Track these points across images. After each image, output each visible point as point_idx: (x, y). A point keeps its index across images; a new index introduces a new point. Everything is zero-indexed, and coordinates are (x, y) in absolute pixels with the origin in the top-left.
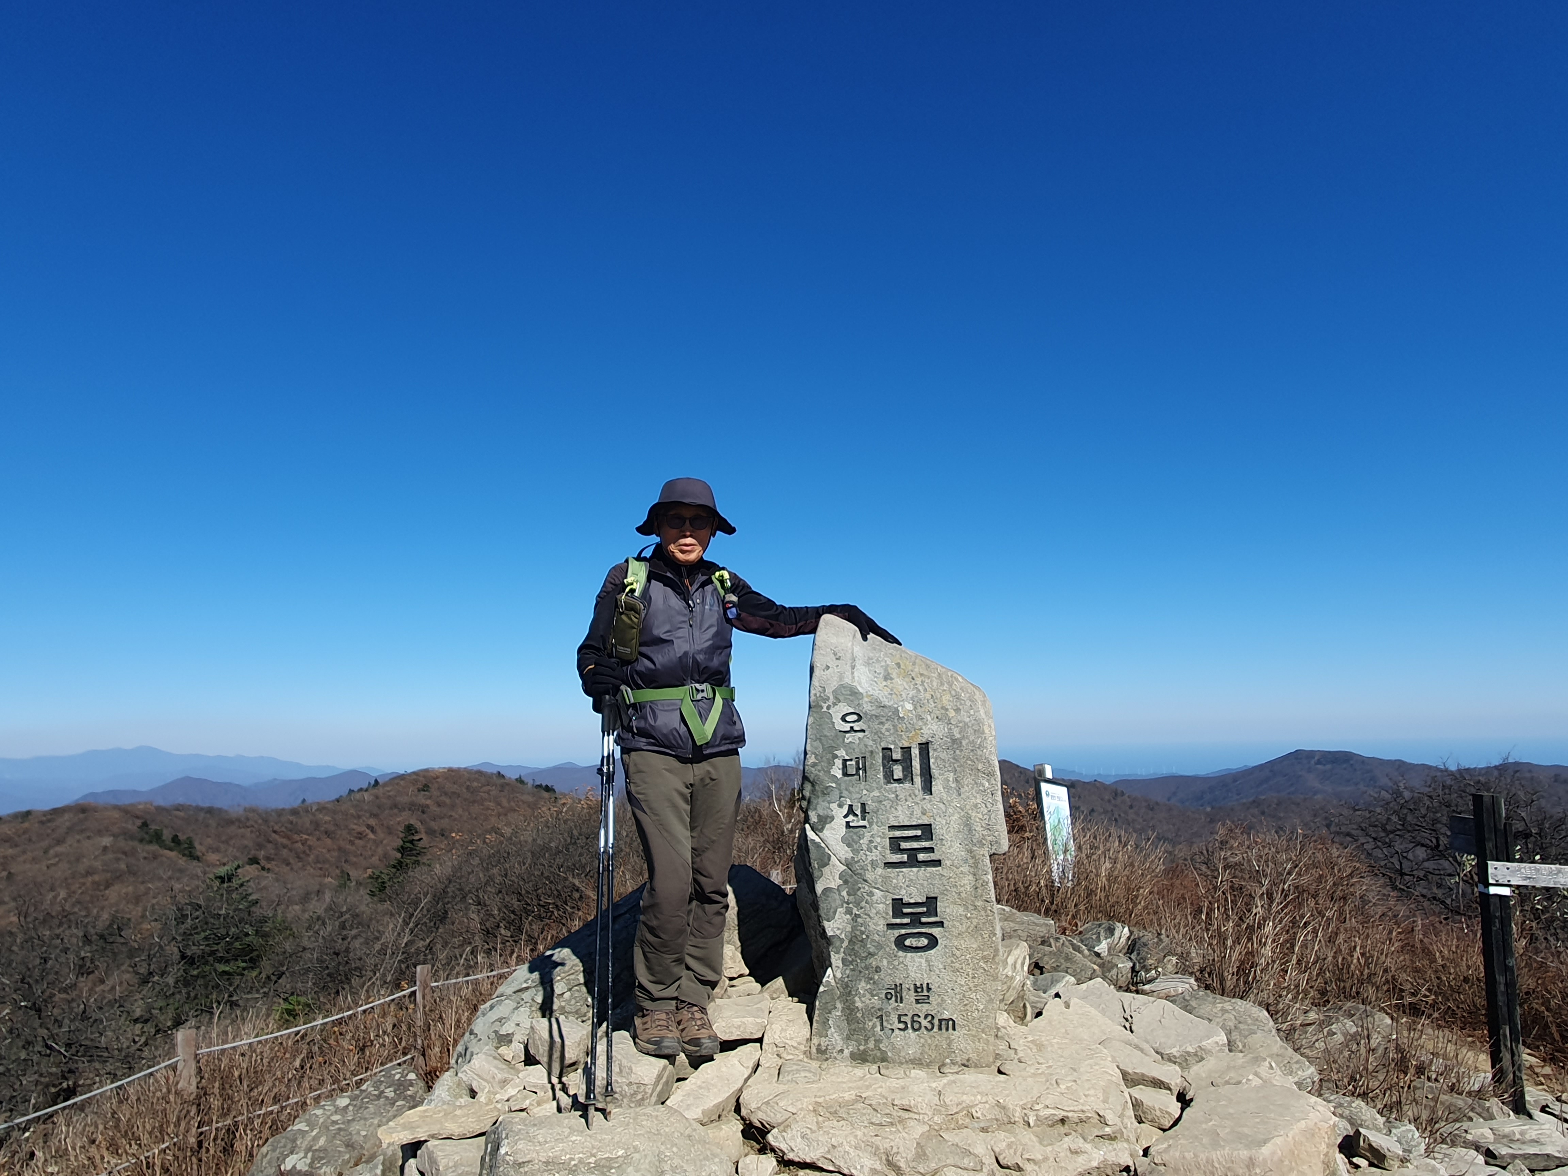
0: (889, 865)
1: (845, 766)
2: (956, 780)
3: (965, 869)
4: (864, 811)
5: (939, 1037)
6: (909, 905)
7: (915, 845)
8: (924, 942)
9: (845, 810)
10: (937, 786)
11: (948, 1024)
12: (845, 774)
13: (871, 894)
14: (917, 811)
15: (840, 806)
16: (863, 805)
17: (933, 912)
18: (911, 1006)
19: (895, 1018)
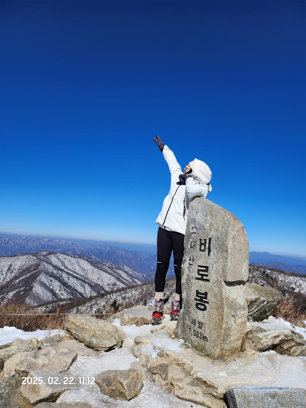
0: (196, 278)
1: (191, 244)
2: (216, 252)
3: (216, 285)
4: (193, 260)
5: (203, 342)
6: (200, 293)
7: (203, 273)
8: (203, 307)
10: (211, 253)
11: (205, 339)
12: (191, 247)
13: (191, 287)
14: (205, 261)
15: (188, 257)
16: (193, 257)
17: (206, 298)
18: (196, 328)
19: (193, 331)
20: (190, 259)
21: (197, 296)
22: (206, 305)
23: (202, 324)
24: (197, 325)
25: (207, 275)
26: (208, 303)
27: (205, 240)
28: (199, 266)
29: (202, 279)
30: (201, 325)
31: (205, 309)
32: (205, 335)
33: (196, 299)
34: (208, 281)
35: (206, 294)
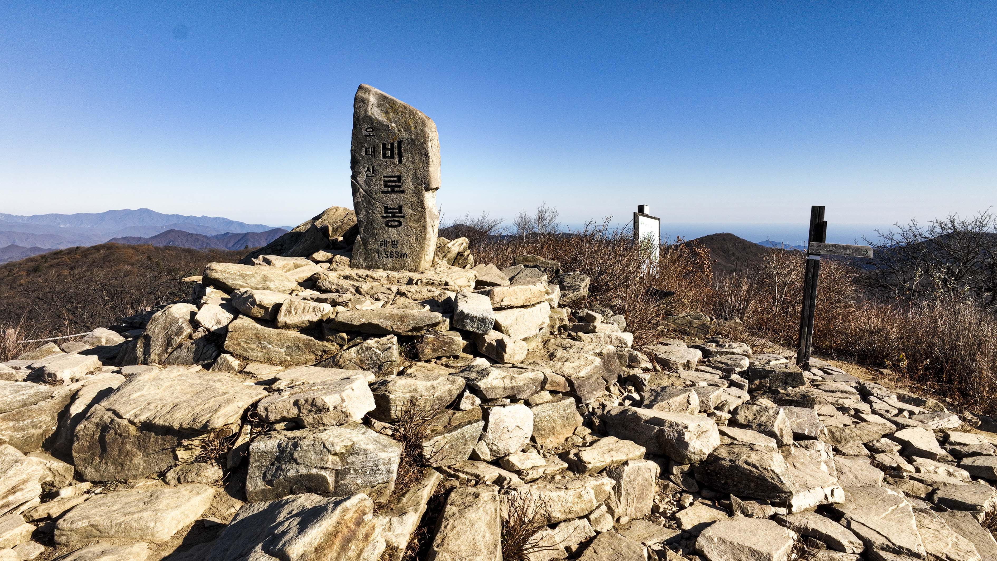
0: (383, 192)
1: (366, 152)
2: (412, 157)
3: (414, 195)
4: (373, 170)
5: (400, 261)
6: (391, 209)
7: (394, 184)
8: (396, 223)
9: (366, 170)
10: (404, 159)
11: (405, 256)
12: (366, 154)
13: (375, 204)
14: (395, 170)
15: (364, 168)
16: (373, 168)
17: (401, 212)
18: (390, 248)
19: (383, 253)
20: (368, 170)
21: (386, 213)
22: (401, 219)
23: (397, 242)
24: (390, 246)
25: (400, 186)
26: (403, 217)
27: (392, 144)
28: (385, 177)
29: (393, 191)
30: (395, 244)
31: (400, 224)
32: (404, 252)
33: (383, 217)
34: (403, 192)
35: (400, 208)
